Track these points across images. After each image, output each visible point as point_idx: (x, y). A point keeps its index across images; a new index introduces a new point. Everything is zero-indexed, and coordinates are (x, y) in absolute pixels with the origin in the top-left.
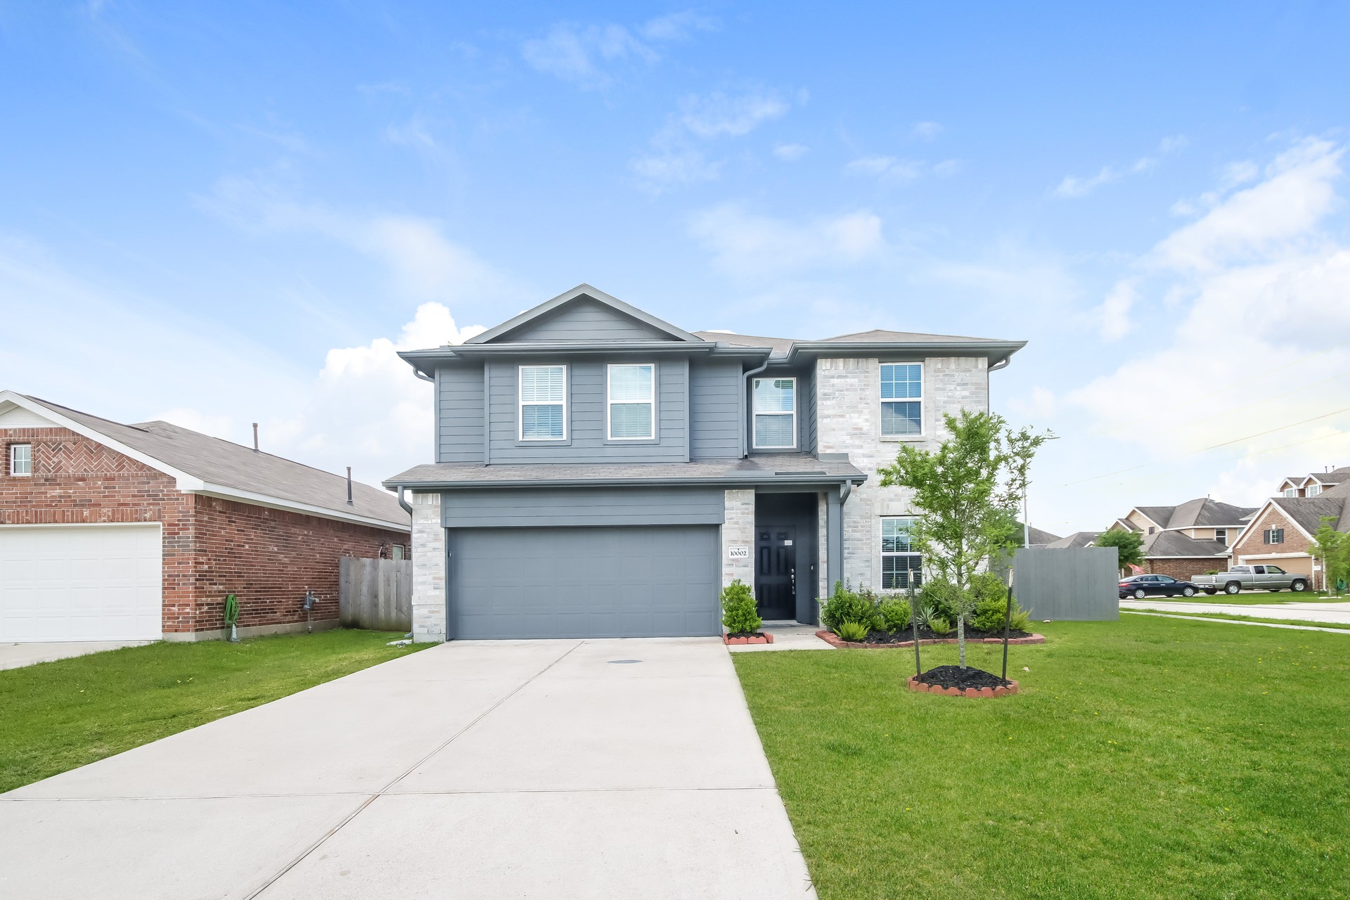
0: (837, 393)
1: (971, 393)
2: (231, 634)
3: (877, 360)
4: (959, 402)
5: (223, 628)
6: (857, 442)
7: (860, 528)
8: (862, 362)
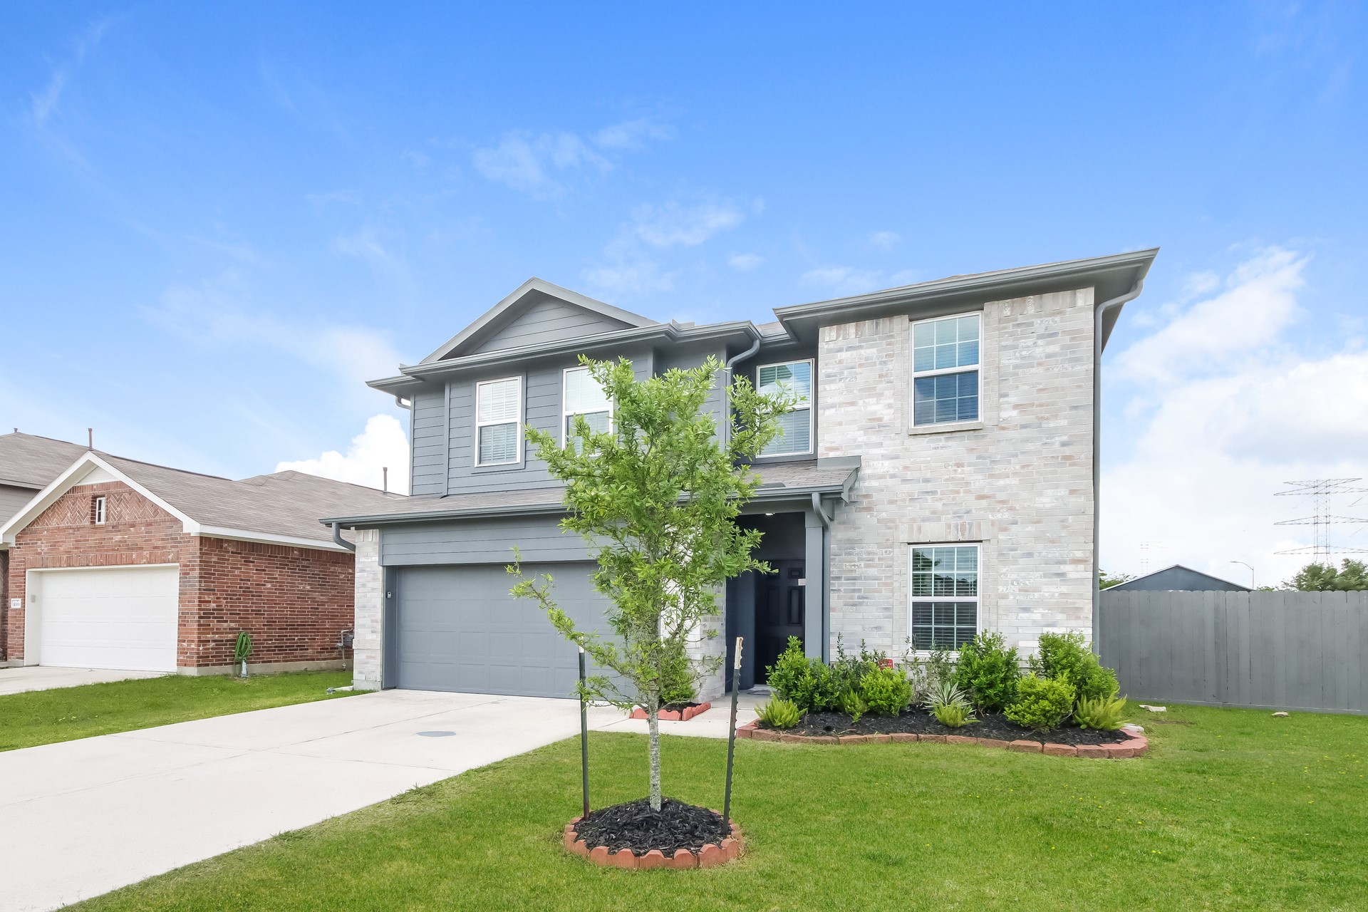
0: (846, 372)
1: (1063, 348)
2: (241, 669)
3: (906, 318)
4: (1040, 364)
5: (232, 663)
6: (874, 439)
7: (877, 561)
8: (884, 324)
